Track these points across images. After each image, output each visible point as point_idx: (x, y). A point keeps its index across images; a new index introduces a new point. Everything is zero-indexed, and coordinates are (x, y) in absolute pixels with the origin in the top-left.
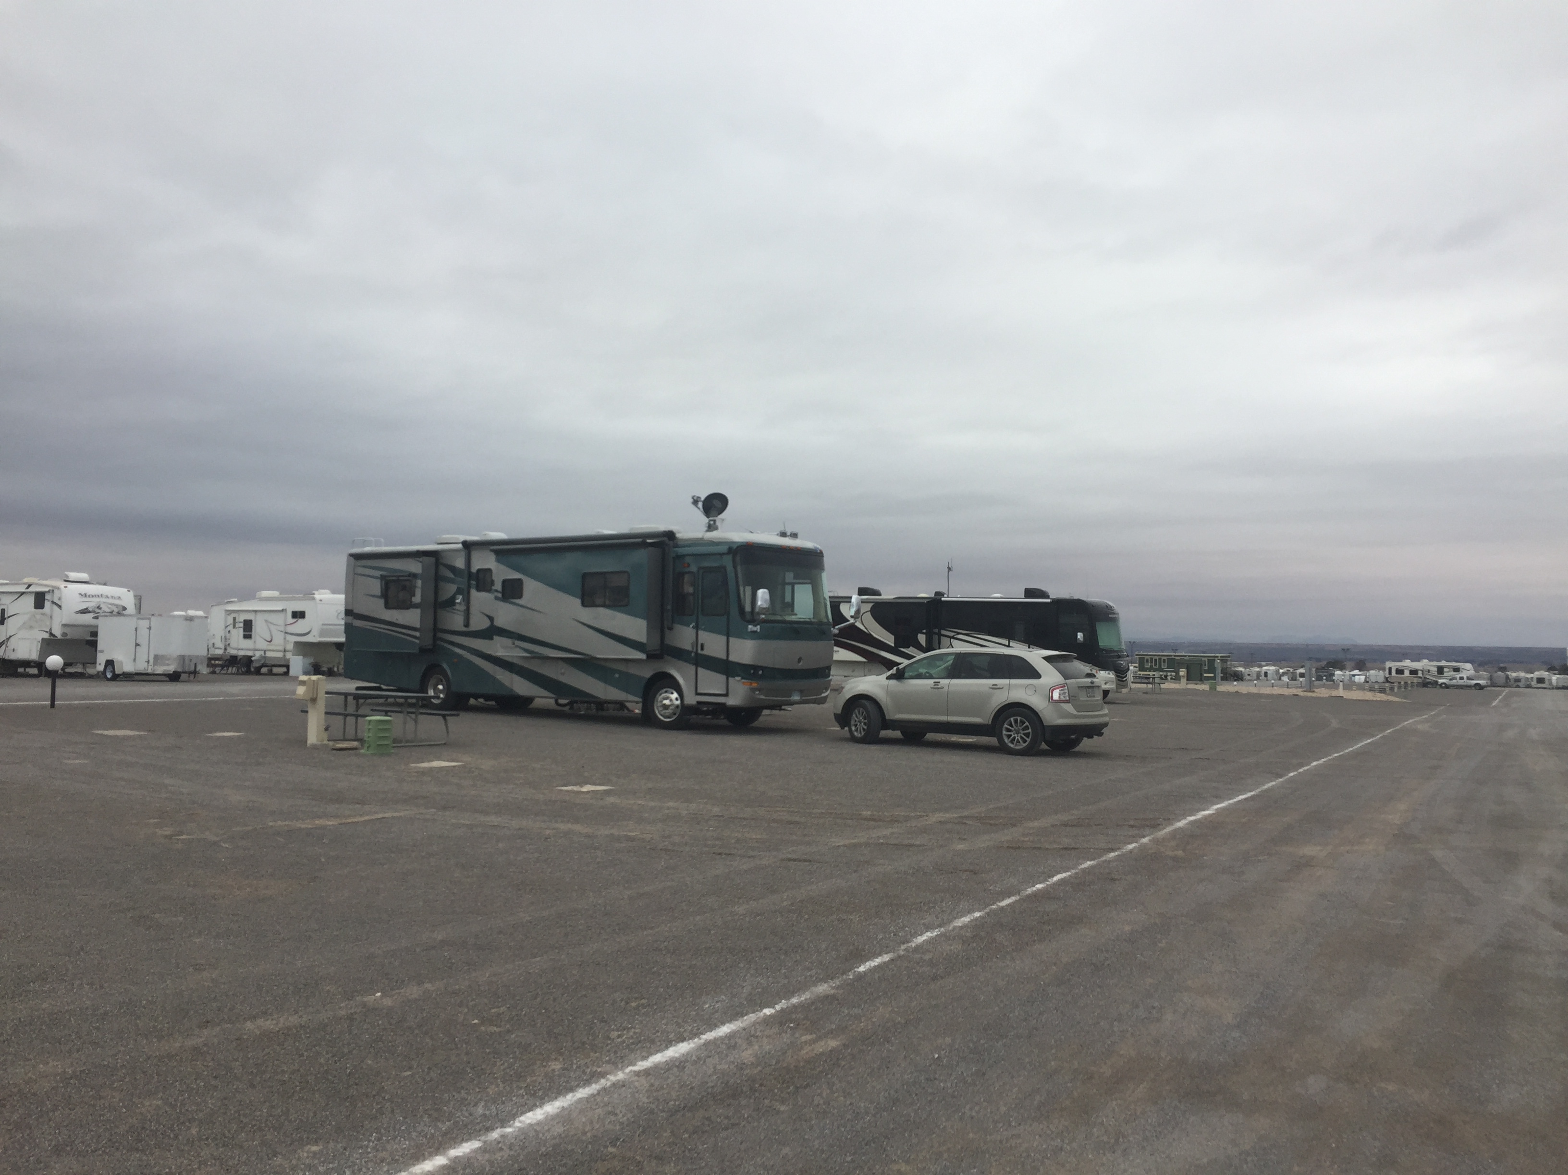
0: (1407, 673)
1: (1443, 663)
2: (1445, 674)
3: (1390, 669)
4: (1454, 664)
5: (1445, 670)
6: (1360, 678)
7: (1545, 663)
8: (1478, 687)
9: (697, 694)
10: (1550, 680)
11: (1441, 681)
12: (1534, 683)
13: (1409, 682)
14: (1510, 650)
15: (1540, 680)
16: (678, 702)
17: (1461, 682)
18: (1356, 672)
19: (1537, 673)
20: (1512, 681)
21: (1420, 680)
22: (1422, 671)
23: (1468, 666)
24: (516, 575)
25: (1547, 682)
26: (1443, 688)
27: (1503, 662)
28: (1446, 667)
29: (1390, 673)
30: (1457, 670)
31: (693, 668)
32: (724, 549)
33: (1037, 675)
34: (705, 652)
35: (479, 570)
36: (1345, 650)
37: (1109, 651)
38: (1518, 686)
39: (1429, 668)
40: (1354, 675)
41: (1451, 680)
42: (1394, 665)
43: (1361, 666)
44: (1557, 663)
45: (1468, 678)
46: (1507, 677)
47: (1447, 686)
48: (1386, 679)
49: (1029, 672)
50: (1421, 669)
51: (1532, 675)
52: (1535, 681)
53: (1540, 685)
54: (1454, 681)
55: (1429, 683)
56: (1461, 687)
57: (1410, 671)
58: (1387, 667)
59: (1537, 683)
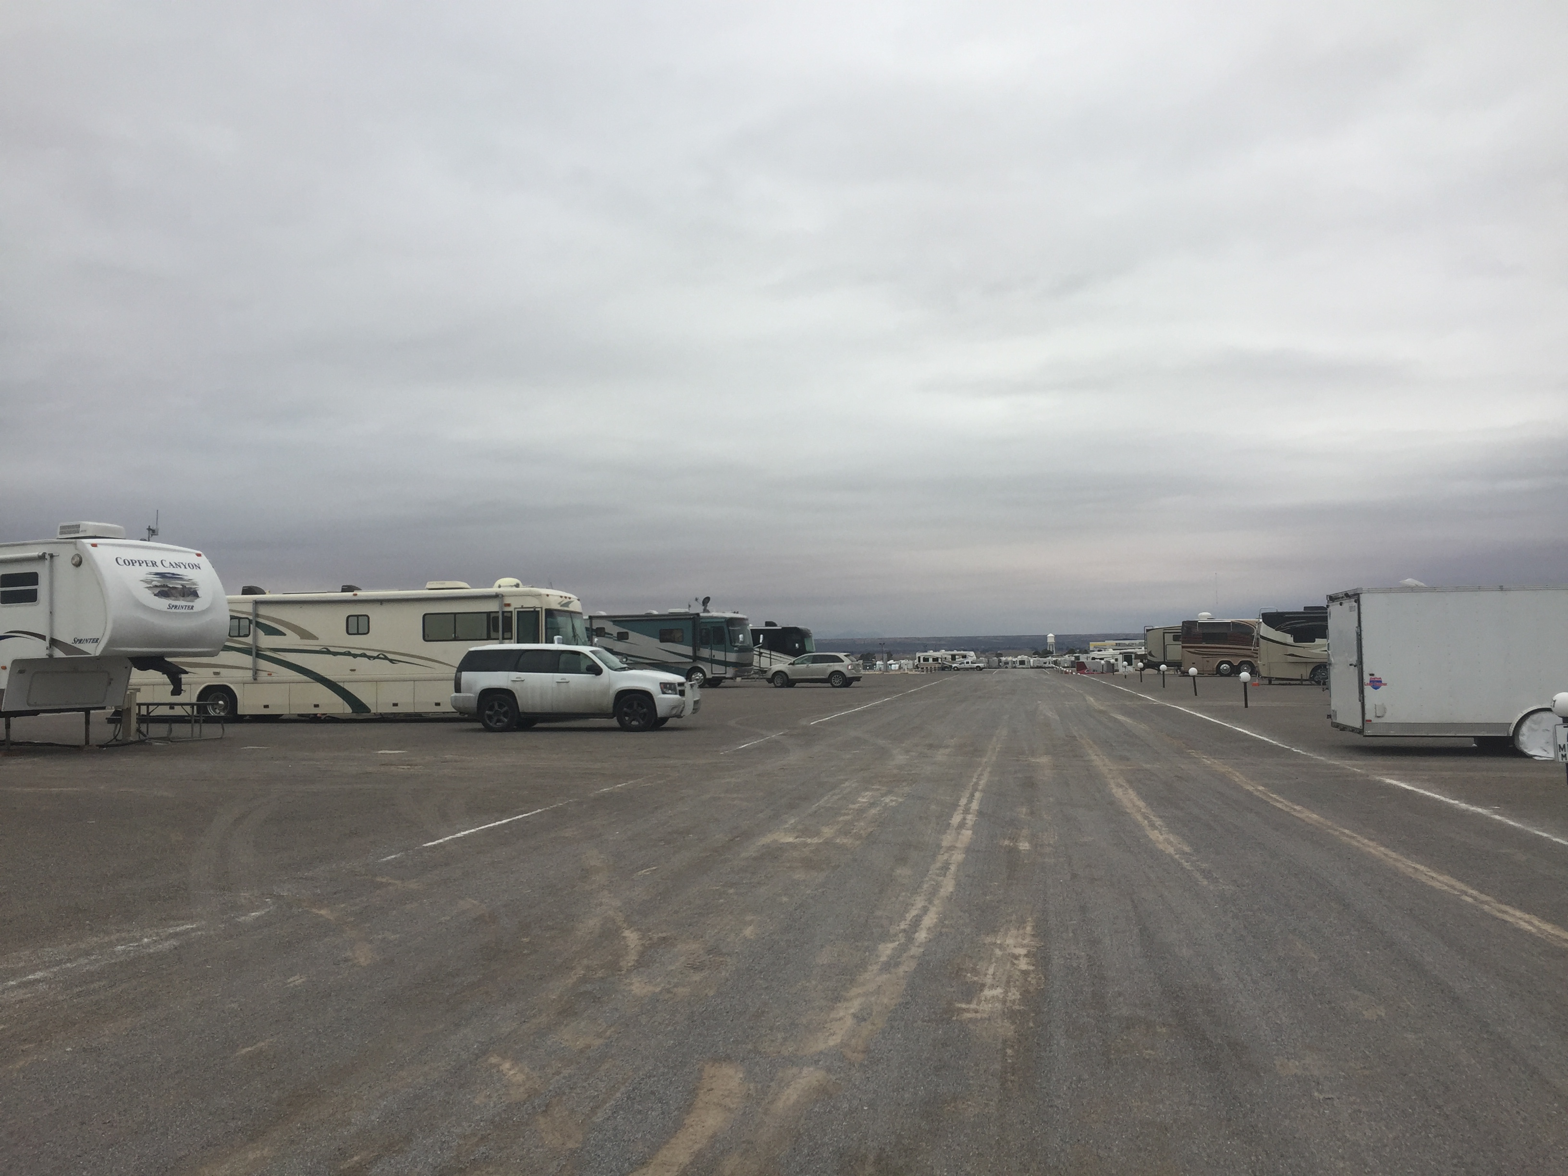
0: (931, 660)
1: (955, 652)
2: (957, 660)
3: (919, 658)
4: (962, 652)
5: (957, 657)
8: (978, 669)
9: (712, 674)
10: (1029, 662)
11: (954, 665)
12: (1018, 665)
13: (933, 667)
15: (1022, 662)
16: (702, 678)
17: (967, 666)
18: (892, 662)
19: (1019, 657)
20: (1003, 664)
21: (940, 666)
22: (941, 659)
23: (972, 653)
24: (626, 631)
25: (1026, 663)
26: (955, 670)
27: (999, 649)
28: (958, 655)
29: (919, 661)
30: (964, 657)
31: (710, 664)
32: (723, 620)
33: (843, 661)
34: (716, 658)
35: (597, 628)
38: (1007, 668)
39: (945, 656)
40: (891, 665)
41: (960, 664)
42: (922, 655)
45: (972, 663)
46: (1000, 661)
47: (958, 669)
48: (917, 665)
49: (840, 660)
50: (940, 657)
51: (1016, 659)
52: (1018, 663)
53: (1021, 666)
54: (963, 665)
55: (946, 667)
56: (967, 669)
57: (933, 659)
58: (917, 657)
59: (1020, 664)
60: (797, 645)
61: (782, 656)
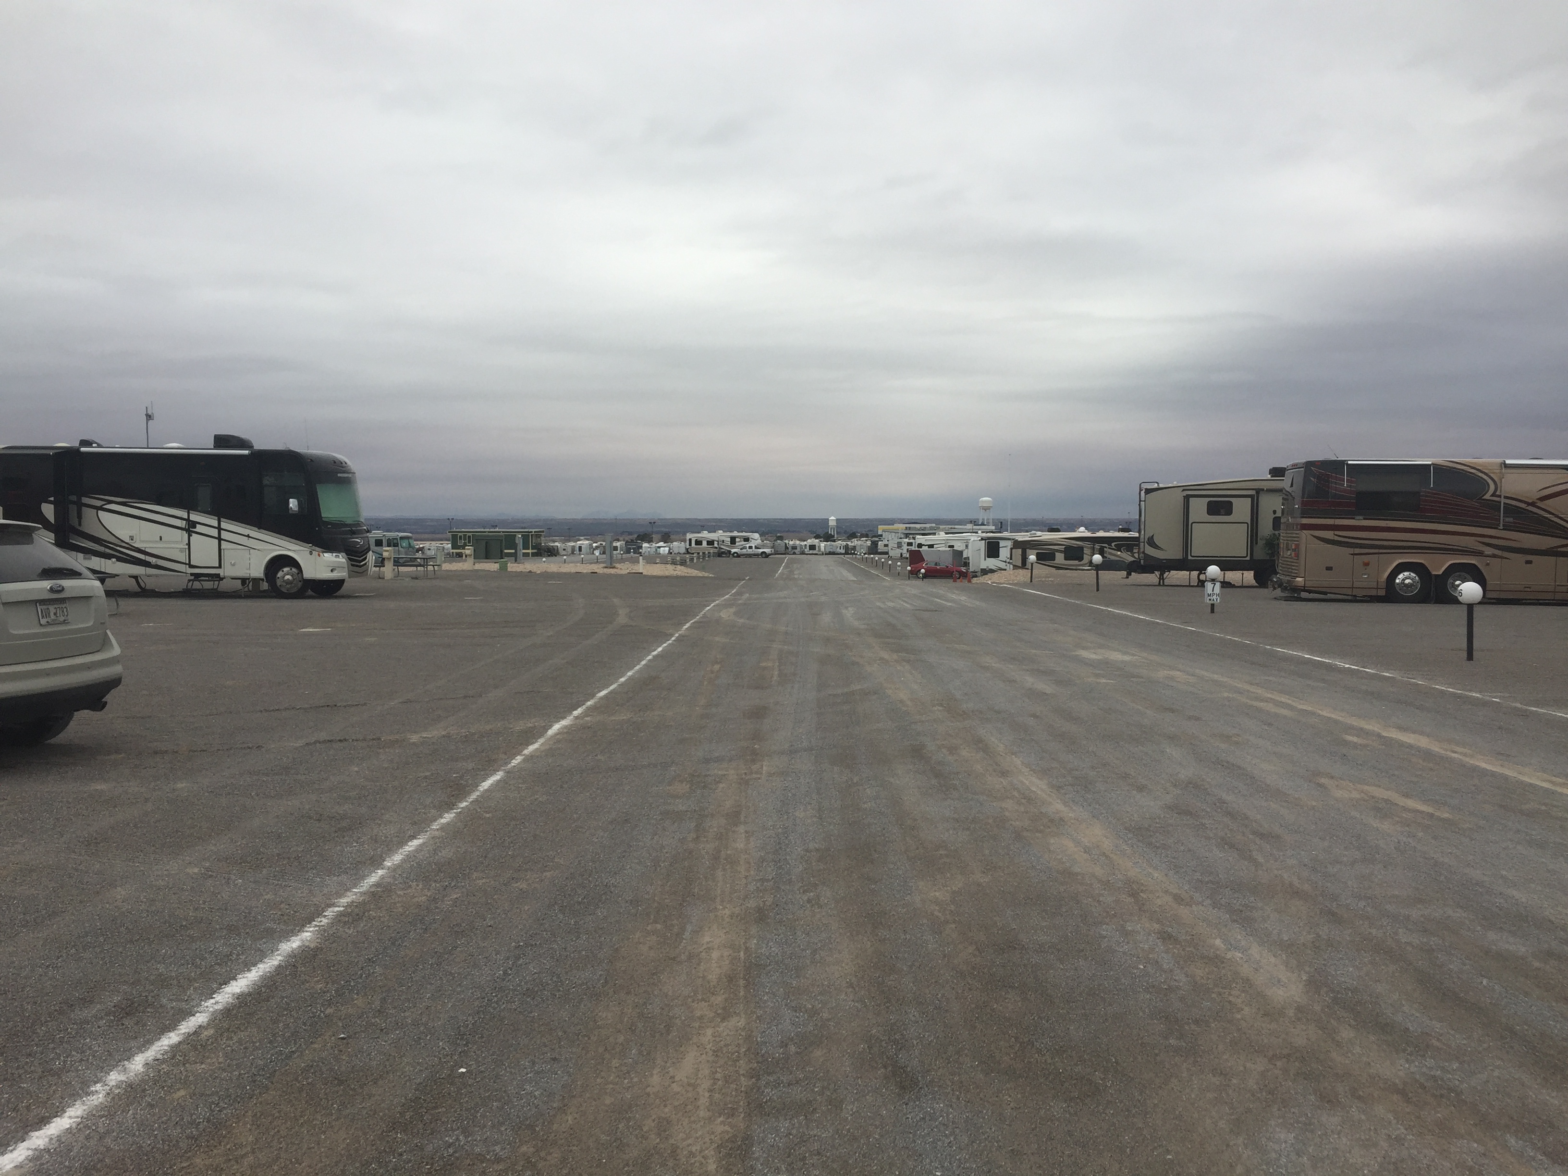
0: (705, 543)
1: (735, 534)
2: (737, 544)
3: (690, 540)
4: (744, 534)
5: (737, 540)
6: (664, 550)
7: (812, 532)
8: (763, 555)
10: (819, 547)
11: (733, 551)
12: (807, 550)
13: (707, 553)
14: (785, 521)
15: (812, 547)
17: (750, 551)
18: (661, 544)
19: (809, 541)
20: (790, 549)
21: (716, 551)
22: (718, 541)
23: (756, 536)
25: (817, 549)
26: (734, 557)
28: (738, 537)
29: (690, 544)
30: (747, 540)
36: (652, 523)
37: (338, 525)
38: (794, 553)
39: (724, 538)
40: (659, 547)
41: (741, 549)
42: (694, 537)
43: (666, 538)
44: (821, 532)
45: (756, 548)
46: (786, 545)
47: (739, 556)
48: (687, 549)
50: (717, 539)
51: (805, 543)
52: (808, 548)
53: (811, 552)
54: (744, 550)
55: (723, 553)
56: (749, 556)
57: (708, 542)
58: (688, 539)
59: (810, 549)
60: (293, 503)
61: (254, 533)
